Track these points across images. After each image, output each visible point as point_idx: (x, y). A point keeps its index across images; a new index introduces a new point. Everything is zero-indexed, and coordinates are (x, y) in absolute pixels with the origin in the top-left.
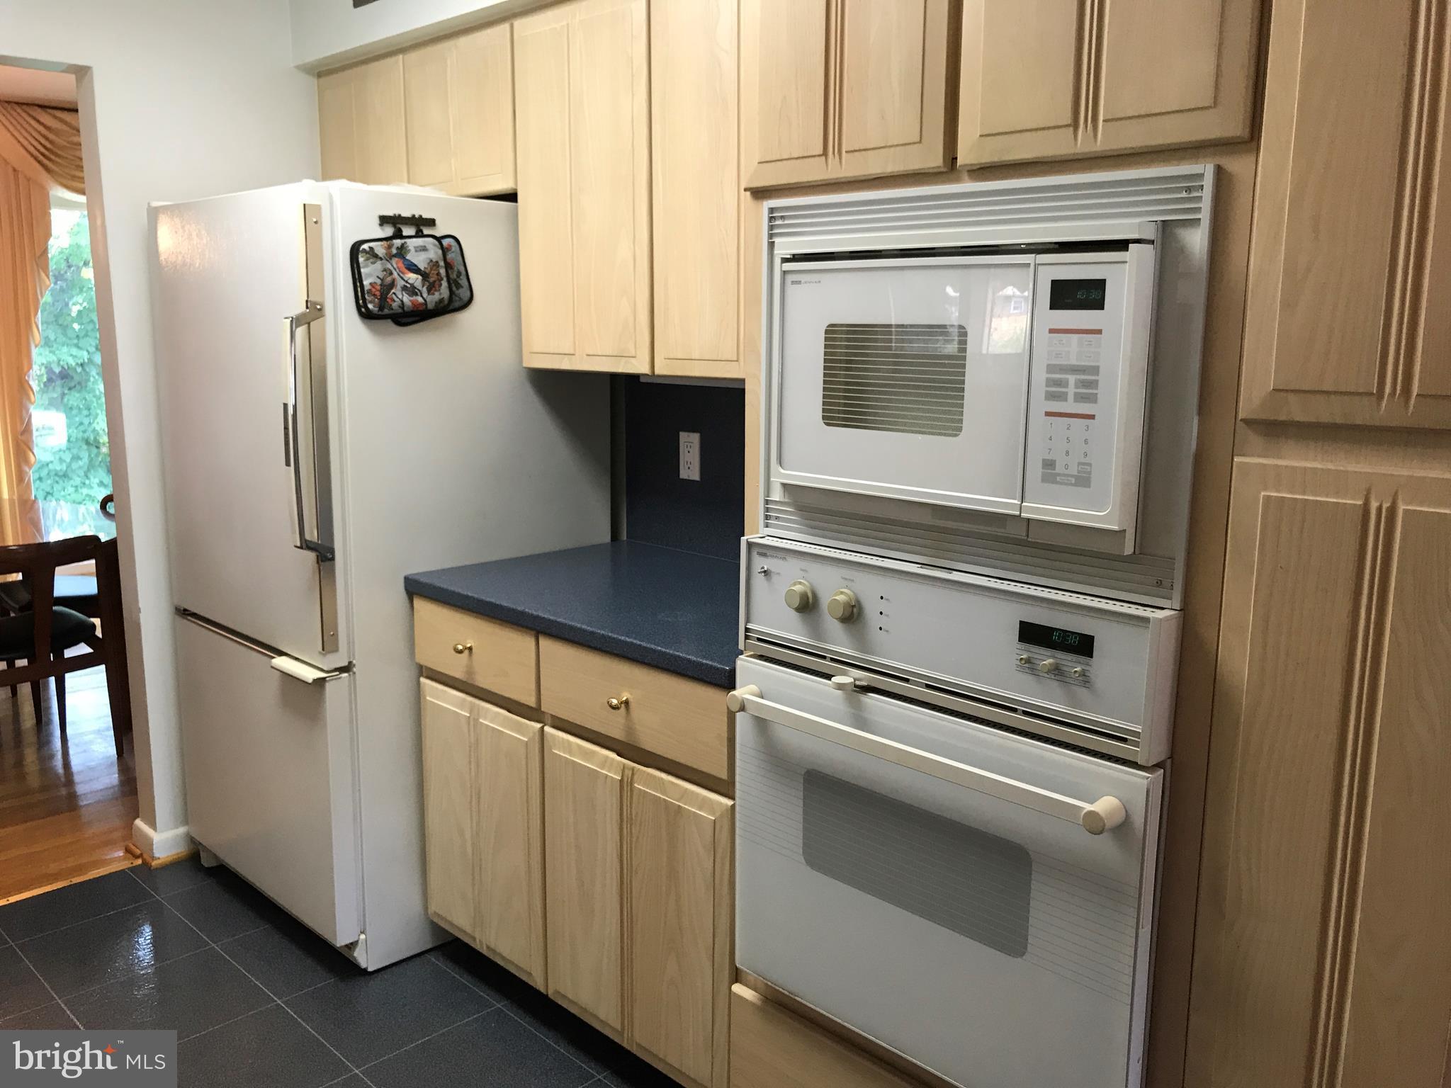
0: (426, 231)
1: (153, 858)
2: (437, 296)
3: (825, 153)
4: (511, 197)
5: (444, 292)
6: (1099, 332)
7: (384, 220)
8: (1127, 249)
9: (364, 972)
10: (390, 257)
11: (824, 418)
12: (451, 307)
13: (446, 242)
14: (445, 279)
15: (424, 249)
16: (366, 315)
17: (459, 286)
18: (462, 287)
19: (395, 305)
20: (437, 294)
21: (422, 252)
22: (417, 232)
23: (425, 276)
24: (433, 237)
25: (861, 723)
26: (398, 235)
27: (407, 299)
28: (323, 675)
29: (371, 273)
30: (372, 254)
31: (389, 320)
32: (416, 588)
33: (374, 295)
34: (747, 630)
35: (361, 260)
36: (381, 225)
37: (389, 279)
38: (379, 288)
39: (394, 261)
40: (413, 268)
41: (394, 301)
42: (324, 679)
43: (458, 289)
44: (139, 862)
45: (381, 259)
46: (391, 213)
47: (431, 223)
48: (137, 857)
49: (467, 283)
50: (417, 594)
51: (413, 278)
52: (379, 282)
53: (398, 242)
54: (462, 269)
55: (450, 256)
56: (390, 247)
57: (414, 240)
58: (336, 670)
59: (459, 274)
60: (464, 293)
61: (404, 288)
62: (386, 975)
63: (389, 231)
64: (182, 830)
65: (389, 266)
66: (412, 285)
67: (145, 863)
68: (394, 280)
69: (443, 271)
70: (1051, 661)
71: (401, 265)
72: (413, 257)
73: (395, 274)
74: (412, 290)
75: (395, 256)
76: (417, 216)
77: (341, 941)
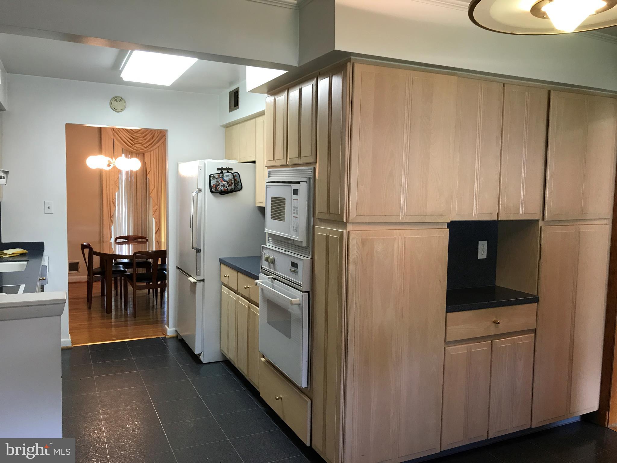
0: (230, 171)
1: (167, 335)
2: (231, 188)
3: (273, 160)
4: (254, 162)
5: (233, 186)
6: (298, 200)
7: (218, 169)
8: (299, 183)
9: (202, 363)
10: (219, 178)
11: (271, 217)
12: (235, 191)
13: (235, 174)
14: (234, 183)
15: (228, 176)
16: (212, 192)
17: (238, 185)
18: (239, 185)
19: (219, 190)
20: (231, 187)
21: (227, 177)
22: (227, 172)
23: (228, 183)
24: (231, 173)
25: (273, 287)
26: (222, 172)
27: (222, 188)
28: (196, 281)
29: (213, 182)
30: (214, 177)
31: (219, 194)
32: (222, 262)
33: (214, 187)
34: (262, 267)
35: (211, 179)
36: (218, 170)
37: (218, 183)
38: (215, 185)
39: (220, 179)
40: (225, 181)
41: (219, 189)
42: (196, 282)
43: (238, 186)
44: (164, 336)
45: (216, 179)
46: (220, 167)
47: (231, 169)
48: (164, 335)
49: (241, 184)
50: (222, 263)
51: (225, 183)
52: (215, 184)
53: (221, 174)
54: (239, 181)
55: (236, 178)
56: (219, 176)
57: (226, 174)
58: (200, 280)
59: (238, 182)
60: (240, 187)
61: (222, 186)
62: (208, 365)
63: (220, 171)
64: (175, 329)
65: (219, 180)
66: (224, 185)
67: (165, 337)
68: (219, 184)
69: (233, 181)
70: (294, 269)
71: (222, 180)
72: (225, 178)
73: (220, 182)
74: (224, 186)
75: (220, 178)
76: (227, 168)
77: (197, 352)
